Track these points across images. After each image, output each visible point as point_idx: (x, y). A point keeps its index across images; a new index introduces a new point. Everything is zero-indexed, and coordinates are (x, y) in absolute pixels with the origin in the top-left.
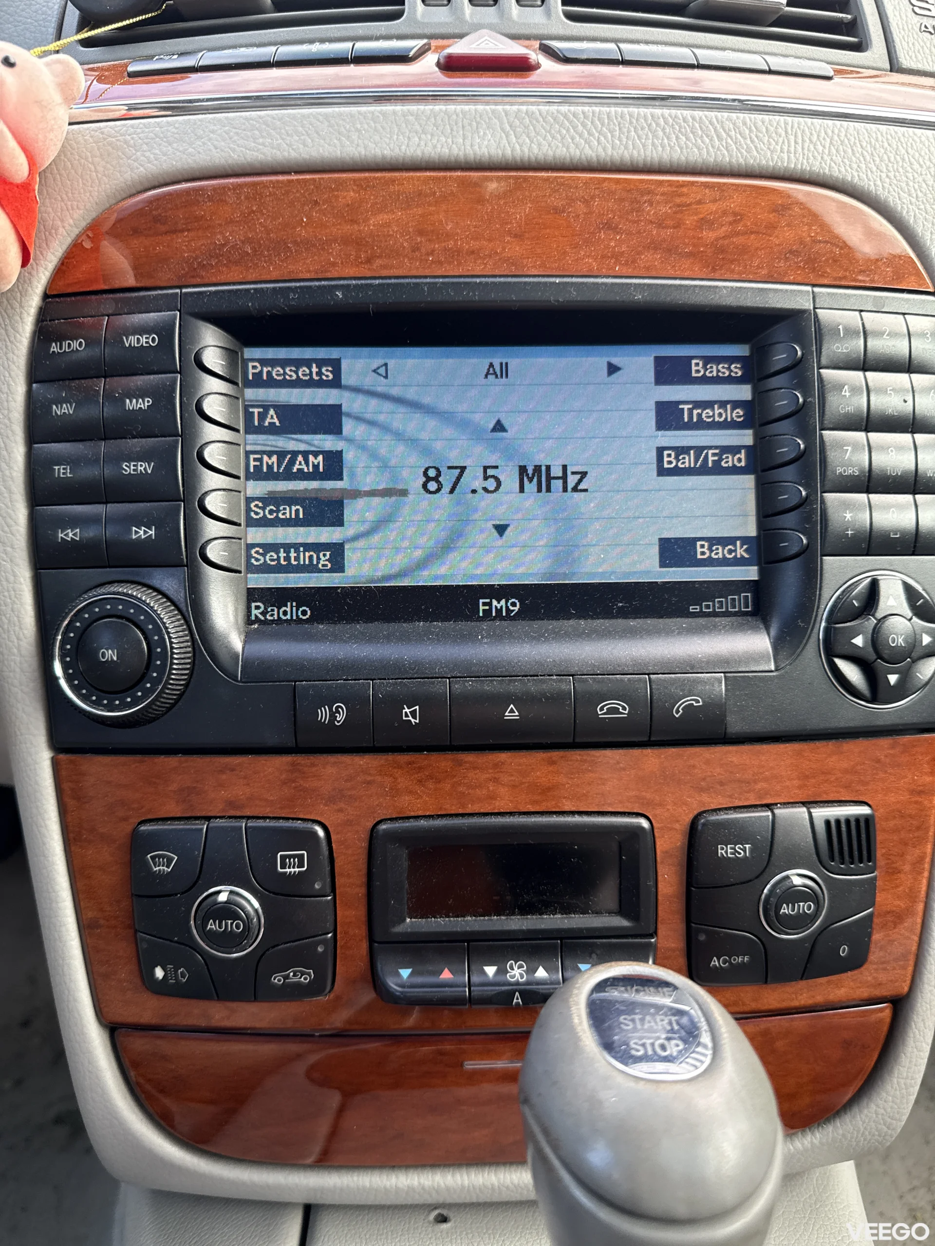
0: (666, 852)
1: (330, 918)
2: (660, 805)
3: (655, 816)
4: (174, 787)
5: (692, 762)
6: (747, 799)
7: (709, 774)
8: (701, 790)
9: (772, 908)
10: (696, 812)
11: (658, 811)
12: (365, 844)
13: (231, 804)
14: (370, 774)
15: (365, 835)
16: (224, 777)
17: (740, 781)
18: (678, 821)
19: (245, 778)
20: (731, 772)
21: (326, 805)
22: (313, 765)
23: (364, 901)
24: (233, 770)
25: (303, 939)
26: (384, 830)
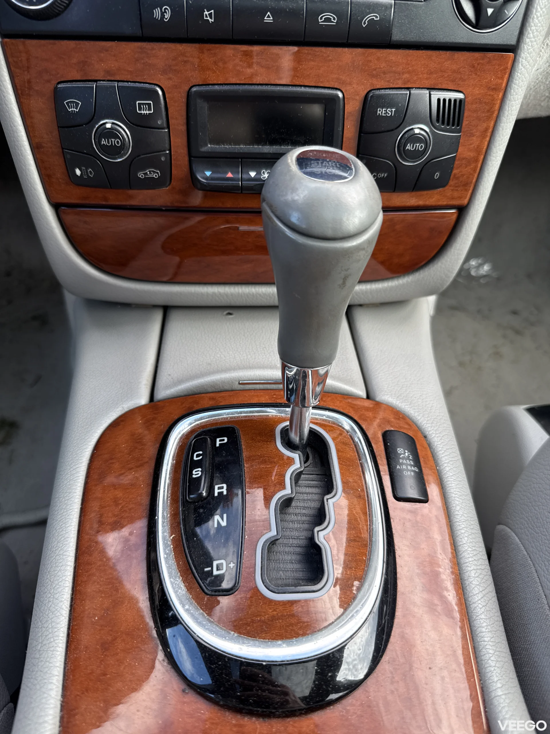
0: (350, 113)
1: (167, 142)
2: (350, 84)
3: (346, 91)
4: (74, 61)
5: (370, 58)
6: (397, 84)
7: (378, 66)
8: (373, 76)
9: (402, 146)
10: (368, 90)
11: (348, 88)
12: (184, 100)
13: (108, 72)
14: (186, 56)
15: (185, 95)
16: (102, 55)
17: (395, 72)
18: (358, 95)
19: (114, 56)
20: (391, 66)
21: (161, 75)
22: (153, 49)
23: (185, 133)
24: (107, 51)
25: (153, 153)
26: (195, 91)
